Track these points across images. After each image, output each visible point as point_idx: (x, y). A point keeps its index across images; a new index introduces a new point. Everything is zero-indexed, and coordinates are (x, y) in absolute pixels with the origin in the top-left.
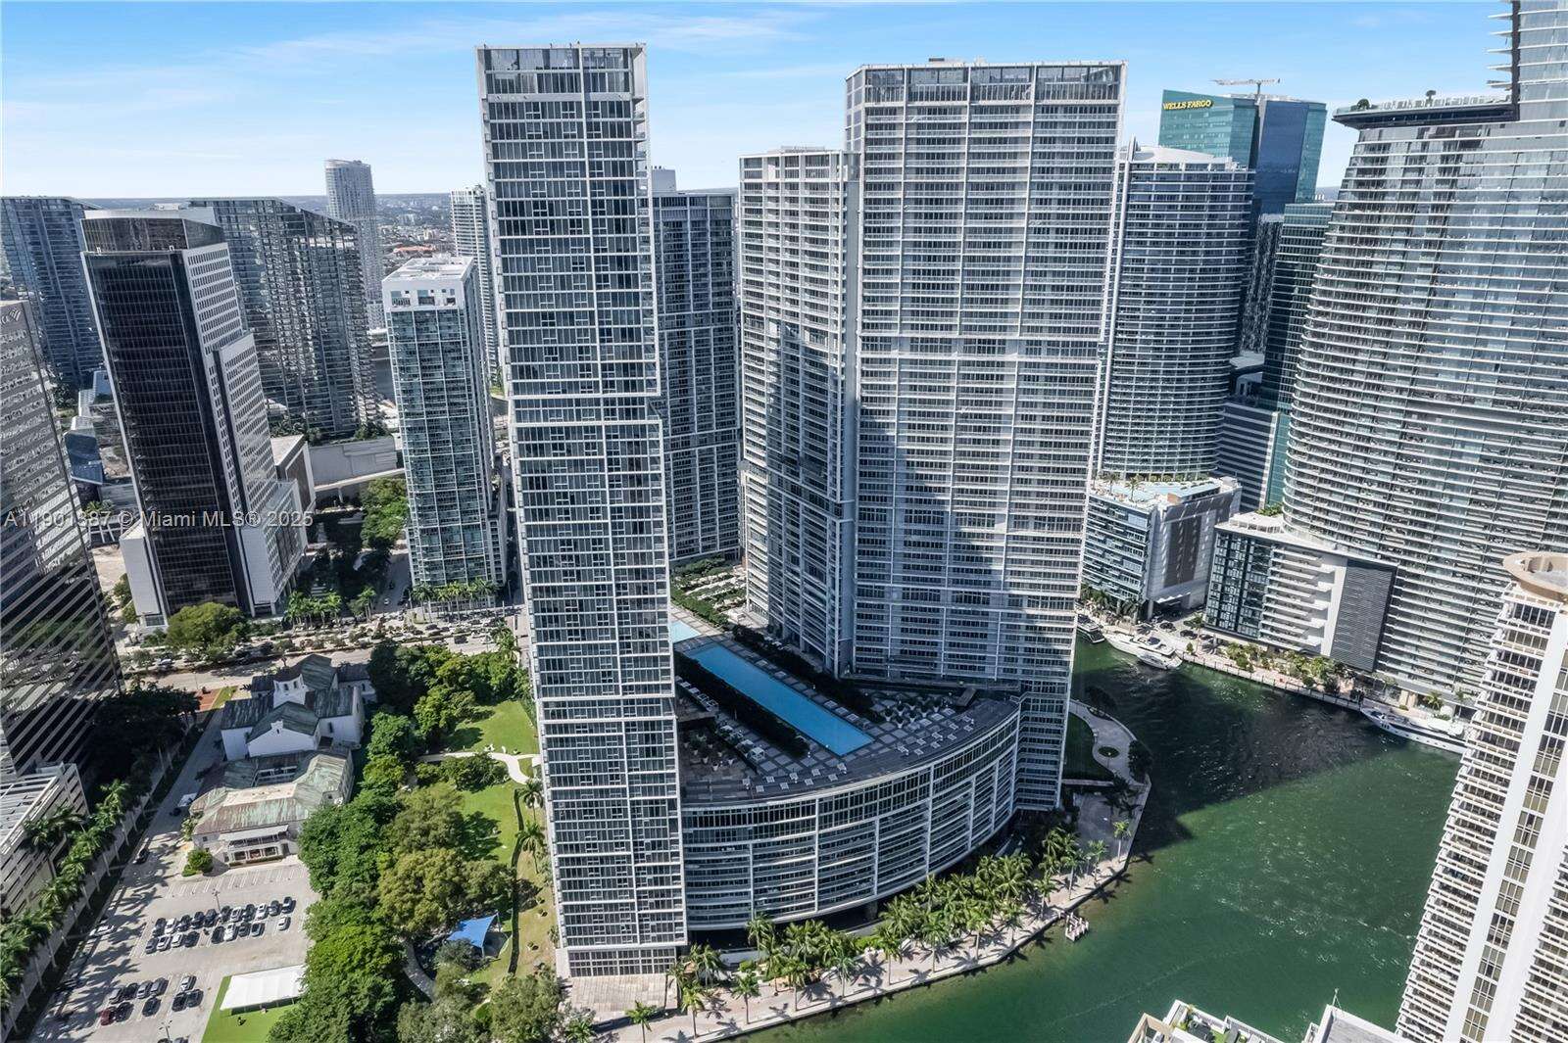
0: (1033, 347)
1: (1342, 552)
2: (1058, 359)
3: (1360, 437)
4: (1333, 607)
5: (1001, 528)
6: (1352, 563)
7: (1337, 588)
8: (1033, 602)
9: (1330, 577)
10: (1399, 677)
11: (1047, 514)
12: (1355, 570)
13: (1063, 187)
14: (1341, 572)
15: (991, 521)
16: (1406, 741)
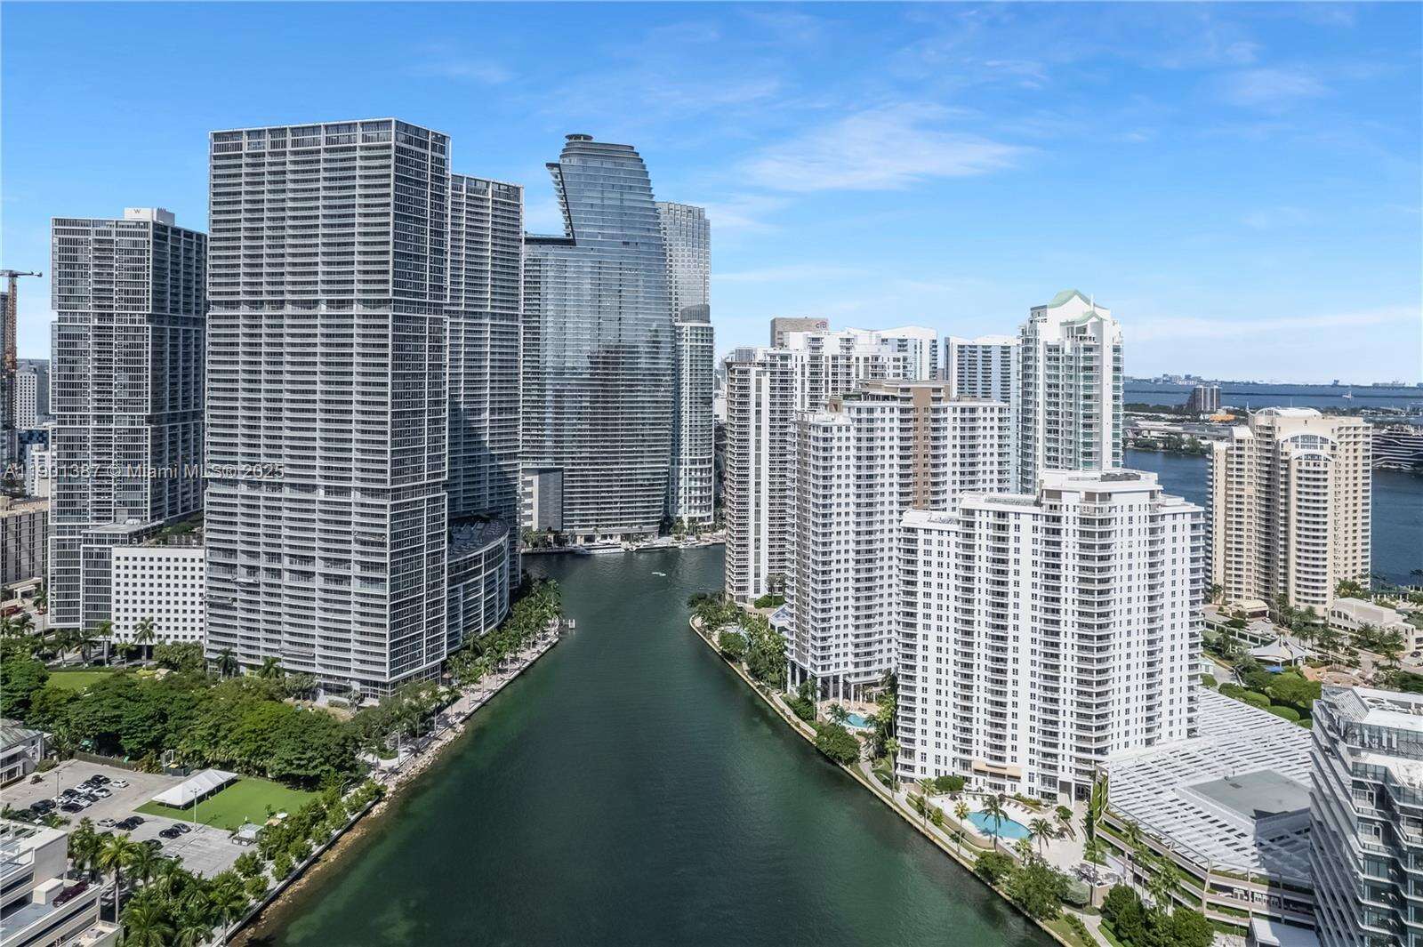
0: (493, 316)
1: (535, 466)
2: (504, 323)
3: (533, 401)
4: (535, 501)
5: (487, 415)
6: (541, 471)
7: (535, 489)
8: (501, 457)
9: (530, 483)
10: (576, 529)
11: (504, 405)
12: (545, 475)
13: (503, 238)
14: (536, 479)
15: (480, 411)
16: (589, 555)
